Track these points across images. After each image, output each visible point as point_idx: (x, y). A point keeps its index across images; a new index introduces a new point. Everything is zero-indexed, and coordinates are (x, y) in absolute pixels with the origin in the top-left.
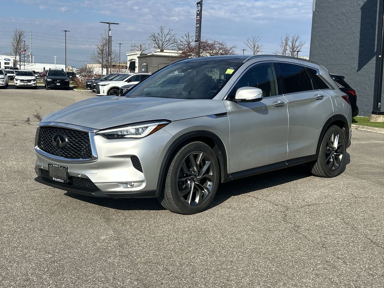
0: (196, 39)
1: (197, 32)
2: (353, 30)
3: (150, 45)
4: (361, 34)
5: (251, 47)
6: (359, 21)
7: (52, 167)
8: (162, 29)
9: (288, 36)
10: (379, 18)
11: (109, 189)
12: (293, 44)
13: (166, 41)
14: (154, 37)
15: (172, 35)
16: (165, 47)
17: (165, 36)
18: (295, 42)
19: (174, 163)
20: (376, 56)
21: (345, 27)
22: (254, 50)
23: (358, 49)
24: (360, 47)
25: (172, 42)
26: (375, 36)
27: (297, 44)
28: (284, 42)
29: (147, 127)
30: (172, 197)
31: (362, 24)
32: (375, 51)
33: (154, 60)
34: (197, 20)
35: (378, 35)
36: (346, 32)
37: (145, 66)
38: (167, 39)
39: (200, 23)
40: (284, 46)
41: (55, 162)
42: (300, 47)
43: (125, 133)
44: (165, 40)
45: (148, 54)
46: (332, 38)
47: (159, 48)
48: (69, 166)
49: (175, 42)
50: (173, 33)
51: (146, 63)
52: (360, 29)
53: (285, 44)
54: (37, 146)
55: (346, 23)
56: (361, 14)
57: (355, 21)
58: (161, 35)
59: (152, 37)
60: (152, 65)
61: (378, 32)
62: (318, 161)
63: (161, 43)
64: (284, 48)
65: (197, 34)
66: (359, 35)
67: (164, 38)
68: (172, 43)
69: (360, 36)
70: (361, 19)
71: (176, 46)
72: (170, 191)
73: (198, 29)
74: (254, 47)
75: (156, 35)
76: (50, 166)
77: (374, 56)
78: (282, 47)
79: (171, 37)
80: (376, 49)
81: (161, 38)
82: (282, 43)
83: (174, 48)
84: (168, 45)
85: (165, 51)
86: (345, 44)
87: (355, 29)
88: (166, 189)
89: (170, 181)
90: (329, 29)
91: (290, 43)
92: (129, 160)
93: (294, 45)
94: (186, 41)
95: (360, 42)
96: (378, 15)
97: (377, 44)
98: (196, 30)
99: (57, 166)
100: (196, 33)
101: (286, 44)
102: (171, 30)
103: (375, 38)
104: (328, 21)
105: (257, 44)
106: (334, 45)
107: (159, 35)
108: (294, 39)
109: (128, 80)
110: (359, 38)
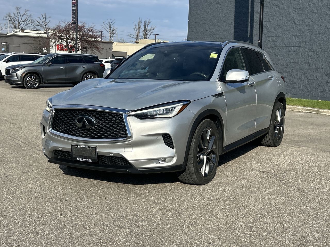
0: (73, 21)
1: (74, 15)
2: (228, 17)
3: (6, 25)
4: (235, 21)
5: (107, 29)
6: (232, 9)
7: (77, 147)
8: (18, 9)
9: (140, 20)
10: (251, 8)
11: (143, 166)
12: (145, 27)
13: (23, 21)
14: (10, 17)
15: (28, 15)
16: (22, 27)
17: (22, 16)
18: (147, 25)
19: (195, 139)
20: (249, 41)
21: (220, 15)
22: (110, 32)
23: (233, 34)
24: (234, 32)
25: (29, 22)
26: (248, 23)
27: (149, 28)
28: (138, 26)
29: (175, 108)
30: (194, 170)
31: (236, 12)
32: (249, 36)
33: (16, 40)
34: (73, 3)
35: (250, 23)
36: (221, 19)
37: (5, 46)
38: (23, 19)
39: (77, 6)
40: (137, 29)
41: (80, 143)
42: (152, 30)
43: (155, 113)
44: (21, 20)
45: (8, 34)
46: (208, 25)
47: (15, 28)
48: (98, 145)
49: (31, 22)
50: (29, 13)
51: (6, 43)
52: (234, 17)
53: (138, 27)
54: (51, 129)
55: (221, 11)
56: (234, 4)
57: (230, 10)
58: (17, 15)
59: (7, 17)
60: (13, 44)
61: (250, 20)
62: (269, 133)
63: (17, 23)
64: (137, 31)
65: (74, 16)
66: (233, 23)
67: (20, 19)
68: (29, 24)
69: (235, 23)
70: (235, 8)
71: (33, 26)
72: (193, 165)
73: (74, 11)
74: (110, 29)
75: (12, 15)
76: (73, 147)
77: (248, 41)
78: (136, 30)
79: (28, 18)
80: (249, 34)
81: (17, 19)
82: (136, 27)
83: (31, 28)
84: (25, 25)
85: (25, 31)
86: (220, 30)
87: (230, 17)
88: (189, 163)
89: (192, 156)
90: (205, 16)
91: (142, 27)
92: (161, 137)
93: (146, 29)
94: (43, 21)
95: (234, 29)
96: (250, 4)
97: (250, 30)
98: (72, 13)
99: (84, 147)
100: (72, 15)
101: (140, 28)
102: (28, 11)
103: (248, 25)
104: (204, 9)
105: (112, 27)
106: (211, 31)
107: (15, 15)
108: (146, 23)
109: (6, 60)
110: (233, 24)
